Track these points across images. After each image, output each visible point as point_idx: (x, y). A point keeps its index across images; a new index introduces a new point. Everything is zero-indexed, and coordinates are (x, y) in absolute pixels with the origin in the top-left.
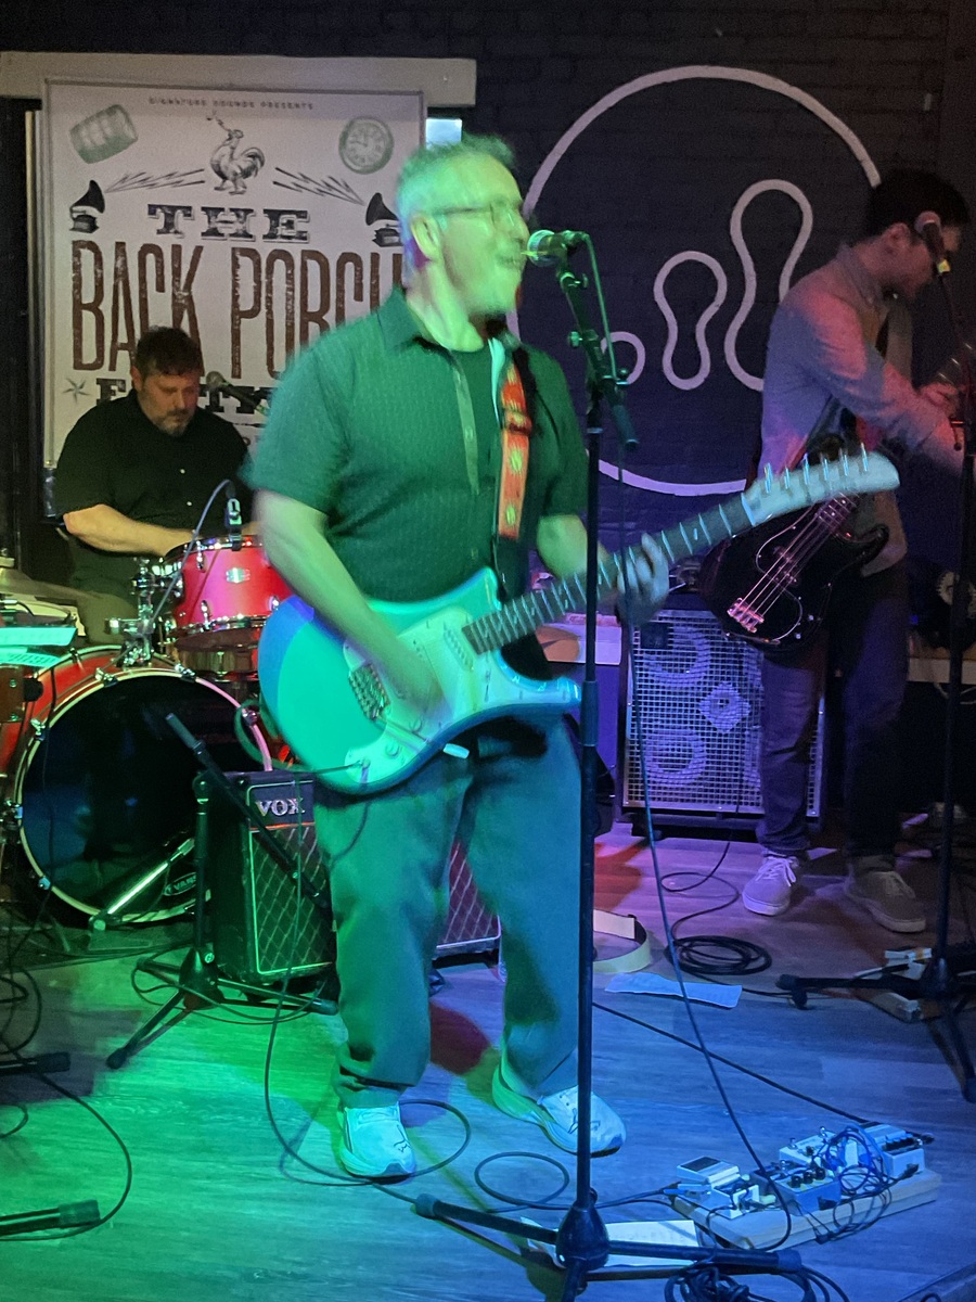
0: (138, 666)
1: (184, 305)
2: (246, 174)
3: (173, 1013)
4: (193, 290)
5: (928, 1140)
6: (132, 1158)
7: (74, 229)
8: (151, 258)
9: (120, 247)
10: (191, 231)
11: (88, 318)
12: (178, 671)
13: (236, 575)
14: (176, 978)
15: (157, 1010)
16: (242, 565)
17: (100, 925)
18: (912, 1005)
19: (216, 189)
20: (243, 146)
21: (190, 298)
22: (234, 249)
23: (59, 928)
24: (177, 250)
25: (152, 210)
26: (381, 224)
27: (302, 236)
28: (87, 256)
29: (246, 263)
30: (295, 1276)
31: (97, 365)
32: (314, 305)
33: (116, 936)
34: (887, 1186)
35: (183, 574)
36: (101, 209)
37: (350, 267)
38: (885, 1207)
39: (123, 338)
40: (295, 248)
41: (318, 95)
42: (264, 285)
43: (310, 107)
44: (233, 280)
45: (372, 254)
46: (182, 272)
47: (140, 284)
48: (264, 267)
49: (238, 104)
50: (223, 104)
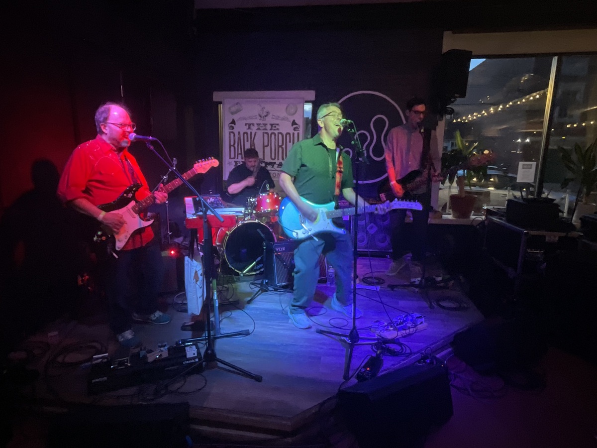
0: (247, 220)
1: (253, 144)
2: (266, 116)
3: (259, 293)
4: (255, 140)
5: (424, 316)
6: (255, 322)
7: (229, 129)
8: (245, 135)
9: (239, 133)
10: (254, 129)
11: (232, 148)
12: (256, 221)
13: (268, 201)
14: (259, 286)
15: (256, 292)
16: (270, 199)
17: (242, 275)
18: (417, 290)
19: (260, 120)
20: (265, 110)
21: (254, 143)
22: (263, 133)
23: (233, 275)
24: (251, 133)
25: (246, 124)
26: (294, 126)
27: (278, 129)
28: (232, 135)
29: (266, 135)
30: (292, 345)
31: (234, 158)
32: (280, 144)
33: (245, 277)
34: (417, 326)
35: (257, 201)
36: (235, 125)
37: (288, 135)
38: (416, 330)
39: (240, 152)
40: (276, 132)
41: (281, 99)
42: (270, 140)
43: (280, 102)
44: (263, 139)
45: (293, 133)
46: (252, 137)
47: (243, 141)
48: (270, 136)
49: (264, 102)
50: (261, 101)
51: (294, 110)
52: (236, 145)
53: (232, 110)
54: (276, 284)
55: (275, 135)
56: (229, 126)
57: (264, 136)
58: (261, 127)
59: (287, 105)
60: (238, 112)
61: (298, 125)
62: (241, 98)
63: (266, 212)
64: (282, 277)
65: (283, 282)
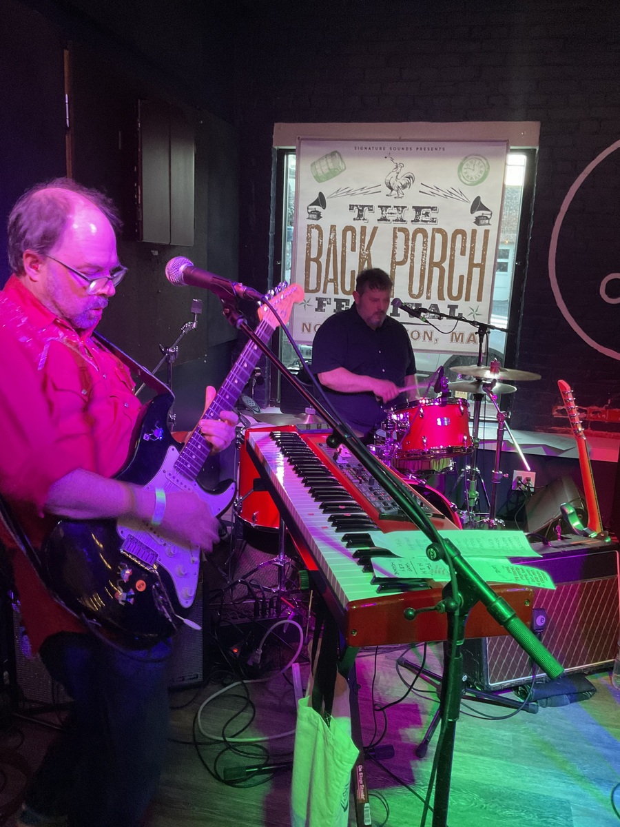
1: (365, 258)
2: (404, 187)
4: (371, 250)
7: (309, 218)
8: (349, 233)
9: (333, 228)
10: (372, 218)
11: (313, 265)
19: (387, 195)
20: (404, 171)
21: (369, 255)
22: (395, 228)
24: (363, 229)
25: (351, 207)
26: (479, 213)
27: (433, 221)
28: (315, 232)
29: (401, 235)
31: (316, 290)
32: (437, 259)
36: (324, 209)
37: (459, 237)
39: (331, 276)
41: (448, 143)
42: (410, 247)
43: (444, 149)
44: (394, 245)
45: (473, 230)
46: (366, 240)
47: (342, 248)
48: (411, 237)
49: (403, 149)
50: (395, 149)
51: (481, 172)
52: (323, 259)
53: (319, 171)
54: (486, 684)
55: (425, 236)
56: (310, 211)
57: (395, 237)
58: (391, 213)
59: (463, 158)
60: (335, 176)
61: (488, 210)
62: (343, 140)
63: (438, 452)
64: (504, 661)
65: (505, 677)
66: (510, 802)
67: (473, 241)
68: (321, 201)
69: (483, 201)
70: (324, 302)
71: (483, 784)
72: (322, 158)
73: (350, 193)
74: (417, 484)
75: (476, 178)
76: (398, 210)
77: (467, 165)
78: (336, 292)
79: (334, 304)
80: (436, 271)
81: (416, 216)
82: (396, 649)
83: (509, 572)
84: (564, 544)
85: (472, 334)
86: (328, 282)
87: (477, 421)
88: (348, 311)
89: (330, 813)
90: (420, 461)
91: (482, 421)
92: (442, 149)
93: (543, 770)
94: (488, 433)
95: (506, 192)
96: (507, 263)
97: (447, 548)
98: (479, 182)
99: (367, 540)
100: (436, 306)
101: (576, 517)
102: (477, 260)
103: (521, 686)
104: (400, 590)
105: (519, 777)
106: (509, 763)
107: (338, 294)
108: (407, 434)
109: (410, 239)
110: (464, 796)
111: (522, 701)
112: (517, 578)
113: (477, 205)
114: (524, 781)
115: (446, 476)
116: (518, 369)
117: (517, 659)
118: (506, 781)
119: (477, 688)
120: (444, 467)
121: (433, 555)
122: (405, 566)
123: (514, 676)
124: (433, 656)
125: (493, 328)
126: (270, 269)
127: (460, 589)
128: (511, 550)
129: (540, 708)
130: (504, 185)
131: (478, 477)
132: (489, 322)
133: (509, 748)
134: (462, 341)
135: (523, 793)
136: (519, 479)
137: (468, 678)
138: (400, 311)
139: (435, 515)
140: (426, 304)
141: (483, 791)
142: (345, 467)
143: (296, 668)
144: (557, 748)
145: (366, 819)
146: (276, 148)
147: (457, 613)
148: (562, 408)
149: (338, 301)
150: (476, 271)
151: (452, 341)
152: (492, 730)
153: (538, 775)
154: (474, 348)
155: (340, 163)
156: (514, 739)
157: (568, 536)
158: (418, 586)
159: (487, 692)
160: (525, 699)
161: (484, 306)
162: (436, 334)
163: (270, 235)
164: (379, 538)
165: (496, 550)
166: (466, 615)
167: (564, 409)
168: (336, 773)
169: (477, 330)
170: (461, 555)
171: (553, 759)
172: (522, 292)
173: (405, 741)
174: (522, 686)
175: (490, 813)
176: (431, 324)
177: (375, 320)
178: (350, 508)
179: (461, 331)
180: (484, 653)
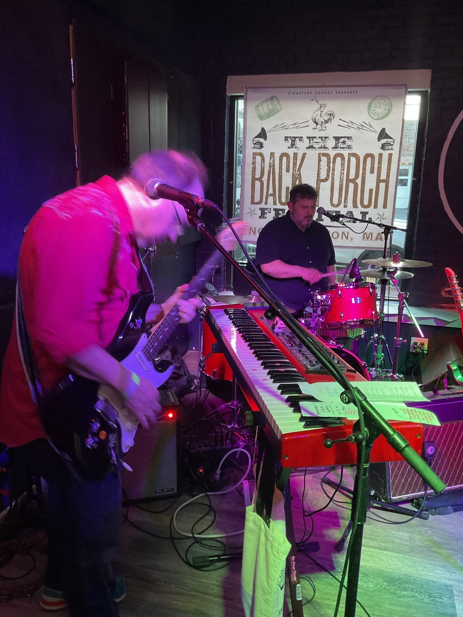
1: (297, 177)
4: (301, 171)
7: (254, 148)
8: (285, 159)
9: (272, 154)
10: (302, 146)
11: (258, 183)
21: (300, 175)
22: (319, 154)
24: (295, 155)
25: (286, 139)
26: (384, 141)
27: (349, 147)
28: (258, 158)
29: (324, 159)
31: (260, 203)
32: (352, 176)
36: (266, 140)
37: (369, 159)
39: (271, 191)
41: (360, 88)
42: (331, 168)
43: (357, 93)
44: (319, 167)
45: (379, 154)
46: (298, 163)
47: (280, 170)
48: (332, 160)
49: (325, 93)
50: (319, 93)
51: (386, 109)
52: (265, 179)
53: (262, 112)
54: (389, 497)
55: (343, 159)
56: (254, 142)
57: (320, 160)
58: (317, 143)
59: (372, 99)
60: (274, 115)
61: (392, 138)
62: (280, 87)
63: (352, 323)
64: (403, 480)
65: (404, 493)
66: (407, 586)
67: (380, 162)
68: (263, 134)
69: (387, 131)
70: (266, 211)
71: (387, 572)
72: (264, 102)
73: (285, 127)
74: (336, 348)
75: (382, 114)
76: (322, 140)
77: (375, 104)
78: (275, 203)
79: (273, 213)
80: (351, 186)
81: (336, 144)
82: (320, 471)
83: (405, 413)
84: (450, 392)
85: (379, 234)
86: (269, 196)
87: (383, 300)
88: (283, 217)
89: (270, 591)
90: (339, 331)
91: (386, 300)
92: (355, 92)
93: (432, 562)
94: (391, 309)
95: (405, 125)
96: (407, 180)
97: (356, 394)
98: (384, 117)
99: (297, 389)
100: (351, 213)
101: (458, 372)
102: (383, 177)
103: (415, 499)
104: (321, 426)
105: (414, 567)
106: (407, 557)
107: (276, 205)
108: (329, 311)
109: (331, 162)
110: (372, 580)
111: (416, 510)
112: (411, 417)
113: (383, 135)
114: (417, 570)
115: (358, 342)
116: (414, 260)
117: (413, 479)
118: (404, 570)
119: (383, 500)
120: (358, 335)
121: (345, 400)
122: (325, 408)
123: (410, 492)
124: (348, 476)
125: (396, 228)
126: (225, 187)
127: (366, 426)
128: (407, 397)
129: (430, 515)
130: (403, 120)
131: (383, 342)
132: (392, 224)
133: (407, 545)
134: (371, 239)
135: (417, 579)
136: (416, 343)
137: (375, 493)
138: (324, 216)
139: (348, 370)
140: (343, 212)
141: (386, 577)
142: (280, 334)
143: (246, 485)
144: (443, 546)
145: (297, 596)
146: (229, 95)
147: (364, 443)
148: (449, 289)
149: (277, 210)
150: (382, 185)
151: (364, 239)
152: (393, 532)
153: (429, 566)
154: (380, 244)
155: (278, 105)
156: (411, 539)
157: (453, 386)
158: (336, 423)
159: (389, 503)
160: (418, 509)
161: (388, 212)
162: (351, 234)
163: (225, 161)
164: (305, 388)
165: (395, 397)
166: (371, 445)
167: (450, 291)
168: (274, 561)
169: (383, 230)
170: (368, 400)
171: (440, 554)
172: (418, 201)
173: (327, 539)
174: (417, 499)
175: (392, 593)
176: (347, 227)
177: (305, 223)
178: (285, 365)
179: (371, 232)
180: (387, 474)
